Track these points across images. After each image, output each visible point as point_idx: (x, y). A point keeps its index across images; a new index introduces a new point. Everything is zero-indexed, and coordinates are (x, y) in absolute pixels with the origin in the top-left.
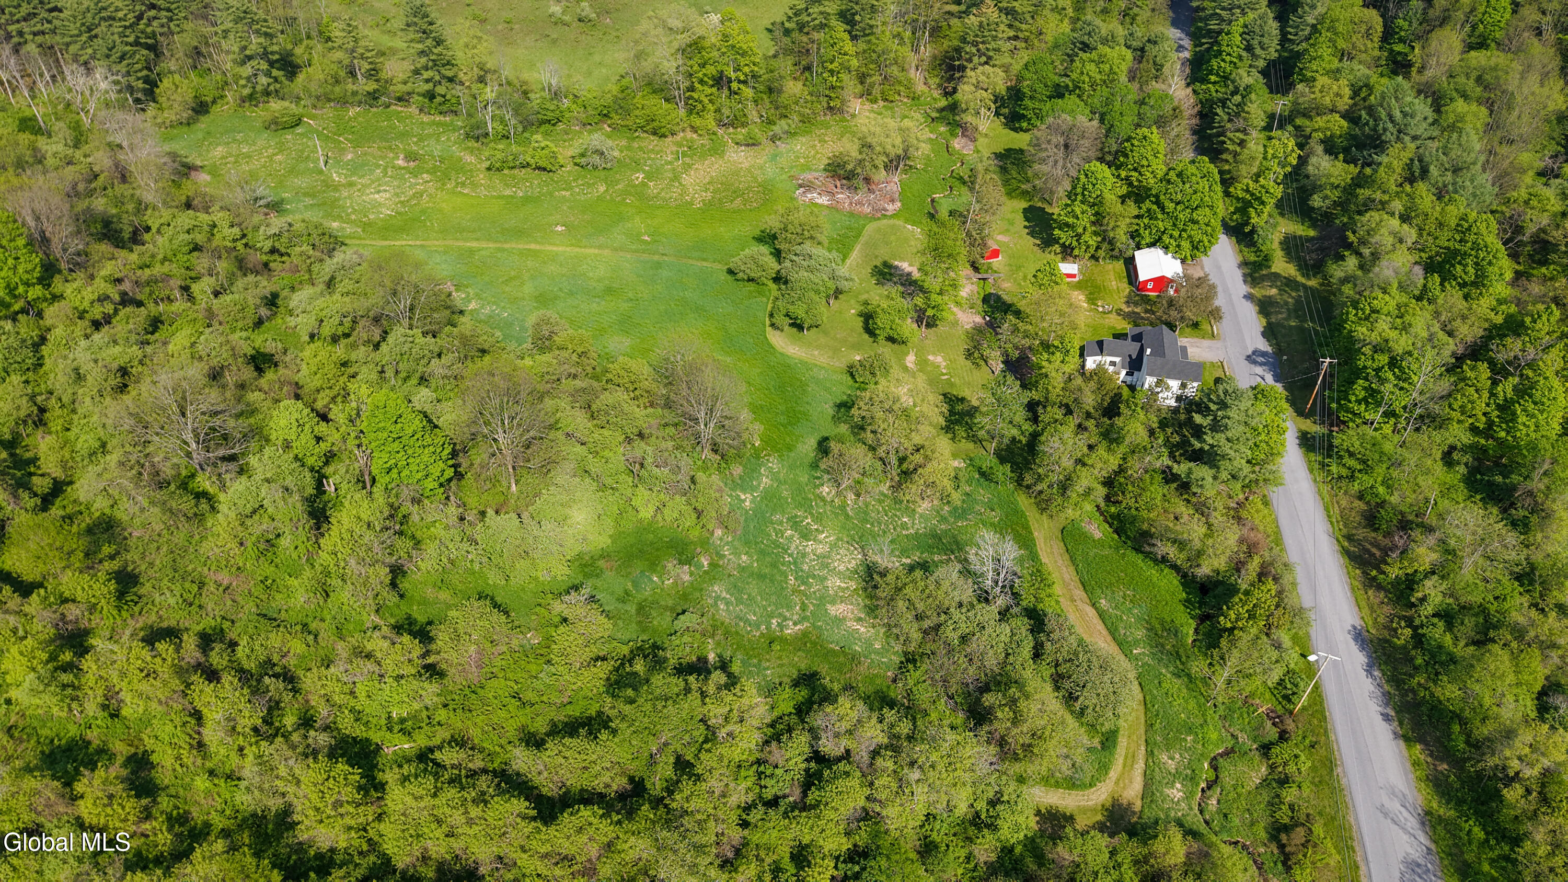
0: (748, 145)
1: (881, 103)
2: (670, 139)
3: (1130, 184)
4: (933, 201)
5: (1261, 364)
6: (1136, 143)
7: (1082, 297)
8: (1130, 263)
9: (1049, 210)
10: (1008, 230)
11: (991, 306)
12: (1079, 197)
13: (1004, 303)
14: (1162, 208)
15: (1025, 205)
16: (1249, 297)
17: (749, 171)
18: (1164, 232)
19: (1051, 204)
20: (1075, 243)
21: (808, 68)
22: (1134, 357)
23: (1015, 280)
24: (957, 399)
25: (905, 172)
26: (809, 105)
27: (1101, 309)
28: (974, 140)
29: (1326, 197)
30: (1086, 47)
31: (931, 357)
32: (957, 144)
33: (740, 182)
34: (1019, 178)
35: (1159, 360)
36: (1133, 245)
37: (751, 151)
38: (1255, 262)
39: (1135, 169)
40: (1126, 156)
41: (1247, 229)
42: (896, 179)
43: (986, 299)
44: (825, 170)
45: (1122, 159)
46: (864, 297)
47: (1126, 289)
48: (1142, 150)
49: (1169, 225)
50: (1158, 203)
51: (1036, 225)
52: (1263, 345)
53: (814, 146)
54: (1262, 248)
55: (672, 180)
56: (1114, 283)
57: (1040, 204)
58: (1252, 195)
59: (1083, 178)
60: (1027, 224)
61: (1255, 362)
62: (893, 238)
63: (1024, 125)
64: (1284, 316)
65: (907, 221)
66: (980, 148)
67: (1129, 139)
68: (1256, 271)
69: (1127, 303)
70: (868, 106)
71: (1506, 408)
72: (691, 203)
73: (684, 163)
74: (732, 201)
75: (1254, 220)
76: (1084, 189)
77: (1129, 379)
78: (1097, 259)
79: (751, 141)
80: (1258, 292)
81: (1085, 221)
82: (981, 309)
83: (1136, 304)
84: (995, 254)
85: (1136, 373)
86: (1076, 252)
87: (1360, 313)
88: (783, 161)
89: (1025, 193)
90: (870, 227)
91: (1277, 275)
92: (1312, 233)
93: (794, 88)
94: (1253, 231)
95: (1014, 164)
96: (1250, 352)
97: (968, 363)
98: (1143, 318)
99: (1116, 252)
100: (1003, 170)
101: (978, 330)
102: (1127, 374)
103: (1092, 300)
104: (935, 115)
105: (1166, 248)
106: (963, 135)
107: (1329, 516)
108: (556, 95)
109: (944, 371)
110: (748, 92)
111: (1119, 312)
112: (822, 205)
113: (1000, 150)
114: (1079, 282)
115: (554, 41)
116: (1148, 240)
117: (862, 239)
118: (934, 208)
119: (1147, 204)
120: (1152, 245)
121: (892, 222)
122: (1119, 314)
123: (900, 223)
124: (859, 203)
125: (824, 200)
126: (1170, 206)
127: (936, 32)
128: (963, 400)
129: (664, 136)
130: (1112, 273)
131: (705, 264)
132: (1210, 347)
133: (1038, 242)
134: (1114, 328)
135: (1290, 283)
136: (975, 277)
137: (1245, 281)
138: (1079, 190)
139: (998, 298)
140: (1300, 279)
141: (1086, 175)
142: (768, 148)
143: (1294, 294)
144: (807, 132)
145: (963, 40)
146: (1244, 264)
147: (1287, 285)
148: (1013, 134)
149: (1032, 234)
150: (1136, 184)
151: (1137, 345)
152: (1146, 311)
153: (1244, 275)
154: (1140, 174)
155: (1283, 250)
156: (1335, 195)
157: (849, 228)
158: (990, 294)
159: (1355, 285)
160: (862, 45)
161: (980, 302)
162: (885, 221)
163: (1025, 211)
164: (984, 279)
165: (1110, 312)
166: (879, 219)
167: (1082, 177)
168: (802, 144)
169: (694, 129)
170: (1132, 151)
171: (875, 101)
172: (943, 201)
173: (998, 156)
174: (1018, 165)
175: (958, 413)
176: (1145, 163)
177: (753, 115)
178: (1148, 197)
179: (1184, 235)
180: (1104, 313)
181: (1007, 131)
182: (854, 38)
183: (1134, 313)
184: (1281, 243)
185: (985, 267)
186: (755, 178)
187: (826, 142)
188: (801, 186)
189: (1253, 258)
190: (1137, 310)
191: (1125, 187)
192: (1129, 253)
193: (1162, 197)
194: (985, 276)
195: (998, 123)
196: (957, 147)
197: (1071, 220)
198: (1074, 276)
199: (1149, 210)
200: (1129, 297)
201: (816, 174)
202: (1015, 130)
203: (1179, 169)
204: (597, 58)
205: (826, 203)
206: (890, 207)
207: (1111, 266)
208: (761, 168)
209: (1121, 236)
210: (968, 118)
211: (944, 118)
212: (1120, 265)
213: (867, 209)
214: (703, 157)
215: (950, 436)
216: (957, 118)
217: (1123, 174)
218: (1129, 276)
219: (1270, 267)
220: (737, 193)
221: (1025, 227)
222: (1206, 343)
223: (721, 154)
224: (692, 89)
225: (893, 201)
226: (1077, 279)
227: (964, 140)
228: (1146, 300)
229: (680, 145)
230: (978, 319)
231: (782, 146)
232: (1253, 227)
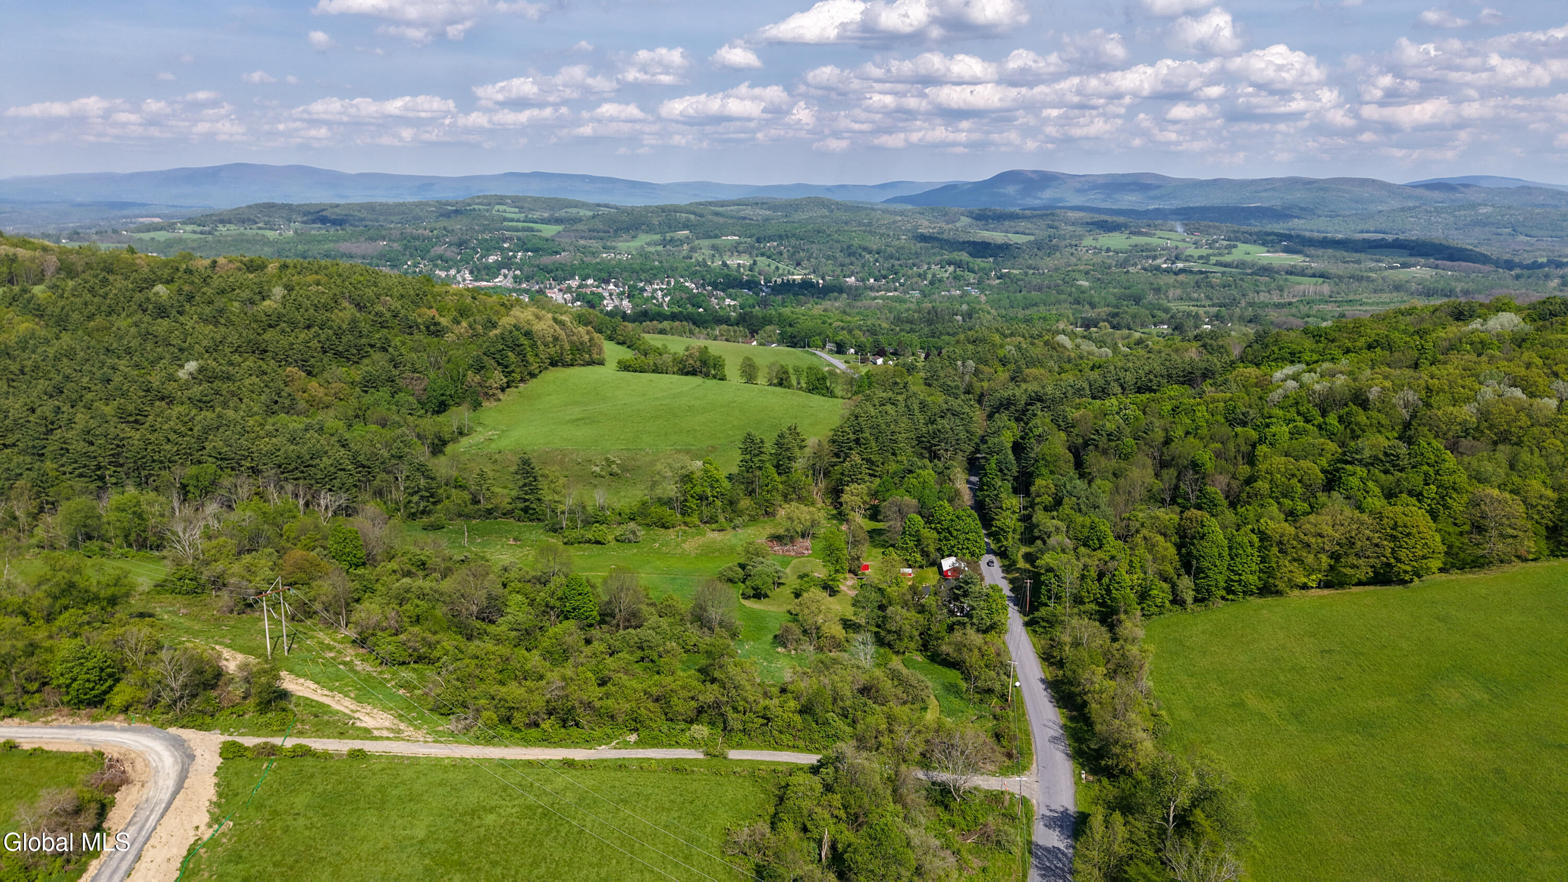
0: (719, 531)
1: (795, 503)
2: (671, 530)
6: (937, 509)
8: (939, 566)
10: (874, 560)
12: (907, 533)
14: (951, 534)
15: (883, 550)
16: (1004, 578)
17: (720, 543)
18: (954, 548)
20: (909, 558)
21: (753, 491)
25: (813, 538)
26: (754, 511)
28: (854, 527)
30: (910, 472)
32: (844, 528)
33: (716, 549)
36: (938, 555)
37: (721, 533)
38: (1009, 564)
39: (939, 523)
41: (1002, 549)
42: (808, 541)
43: (862, 586)
44: (768, 538)
45: (931, 518)
46: (794, 586)
47: (938, 578)
48: (941, 512)
49: (956, 542)
50: (949, 532)
53: (759, 529)
54: (1011, 557)
55: (676, 546)
56: (933, 578)
62: (808, 564)
65: (816, 558)
66: (857, 529)
67: (933, 508)
68: (1009, 568)
71: (1108, 591)
72: (689, 555)
73: (682, 539)
74: (713, 553)
75: (1005, 543)
76: (909, 528)
78: (923, 568)
79: (720, 529)
80: (1010, 576)
81: (912, 545)
84: (866, 567)
86: (910, 562)
89: (883, 546)
90: (795, 561)
91: (1019, 569)
93: (745, 503)
94: (1006, 550)
95: (877, 535)
97: (854, 608)
99: (931, 562)
100: (871, 537)
101: (858, 596)
104: (830, 516)
105: (956, 556)
108: (602, 508)
109: (841, 611)
110: (718, 503)
113: (868, 529)
115: (595, 486)
116: (946, 552)
117: (791, 565)
119: (944, 534)
120: (948, 554)
121: (807, 558)
123: (812, 558)
124: (788, 551)
126: (955, 533)
127: (827, 474)
129: (668, 528)
130: (931, 573)
135: (1026, 570)
136: (856, 577)
137: (1002, 572)
138: (907, 529)
141: (909, 520)
142: (731, 532)
145: (842, 474)
146: (1002, 565)
153: (1002, 569)
154: (941, 524)
155: (1023, 559)
157: (783, 562)
160: (784, 478)
161: (858, 587)
162: (803, 558)
163: (883, 552)
164: (860, 579)
166: (800, 557)
167: (907, 522)
168: (752, 530)
169: (686, 524)
175: (849, 625)
176: (943, 518)
177: (721, 517)
179: (965, 548)
182: (779, 474)
185: (861, 574)
186: (724, 546)
187: (766, 528)
189: (1007, 563)
192: (937, 560)
193: (950, 529)
194: (861, 577)
195: (866, 519)
197: (905, 546)
198: (910, 574)
199: (945, 536)
201: (763, 540)
203: (957, 514)
204: (622, 494)
206: (806, 552)
207: (930, 569)
208: (727, 541)
209: (934, 555)
211: (835, 518)
212: (935, 569)
213: (793, 554)
214: (693, 536)
216: (843, 518)
218: (939, 573)
219: (1016, 566)
223: (704, 535)
224: (686, 500)
225: (807, 550)
226: (912, 576)
227: (847, 526)
229: (677, 533)
230: (858, 592)
231: (739, 531)
232: (1005, 547)
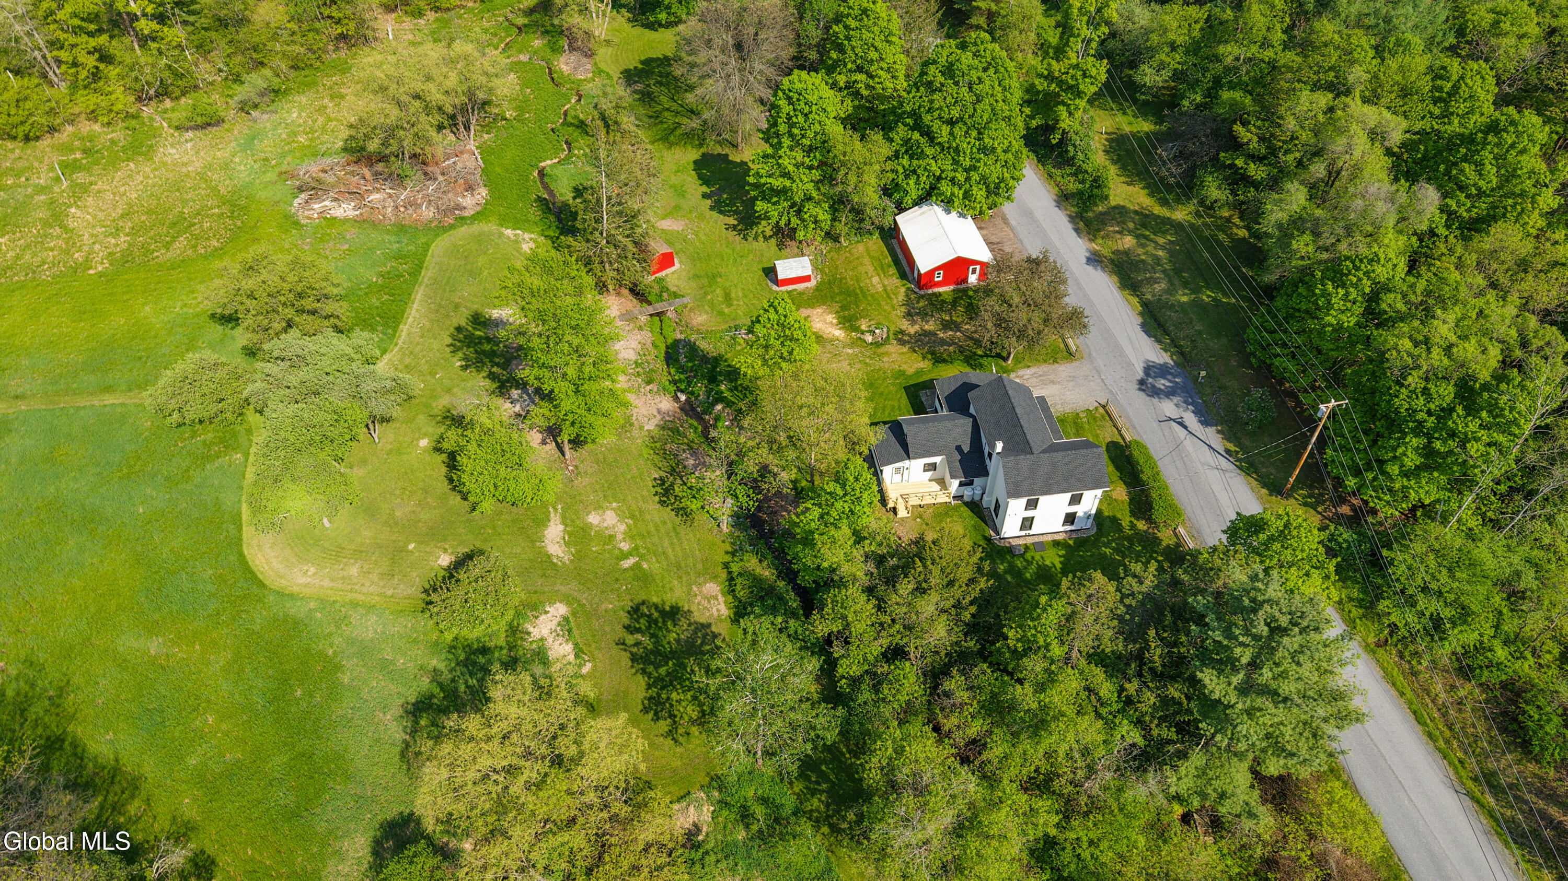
0: (197, 127)
1: (431, 15)
2: (46, 142)
3: (857, 94)
4: (542, 173)
5: (1169, 393)
6: (853, 23)
7: (831, 318)
8: (892, 236)
9: (736, 157)
10: (677, 208)
11: (682, 369)
12: (786, 142)
13: (705, 359)
14: (928, 134)
15: (694, 154)
16: (1094, 259)
17: (202, 176)
18: (939, 179)
19: (735, 146)
20: (795, 221)
22: (966, 449)
23: (712, 305)
24: (663, 613)
25: (486, 127)
26: (298, 38)
27: (869, 338)
28: (590, 54)
29: (1162, 66)
31: (593, 519)
32: (565, 64)
33: (185, 202)
34: (675, 107)
35: (1025, 461)
36: (891, 207)
37: (206, 138)
38: (1080, 193)
39: (860, 69)
40: (841, 49)
41: (1055, 139)
42: (472, 145)
43: (672, 355)
44: (345, 150)
45: (834, 55)
46: (443, 402)
47: (899, 289)
48: (866, 35)
49: (948, 165)
50: (918, 126)
51: (721, 190)
52: (1158, 356)
53: (322, 109)
54: (1084, 166)
55: (47, 224)
56: (875, 280)
57: (718, 150)
58: (1061, 83)
59: (786, 108)
60: (705, 189)
61: (1155, 392)
62: (482, 261)
63: (663, 16)
64: (1163, 285)
65: (503, 221)
66: (603, 66)
67: (838, 19)
68: (1085, 209)
69: (909, 315)
70: (408, 23)
72: (87, 263)
73: (74, 185)
74: (167, 246)
75: (1065, 122)
76: (792, 125)
77: (967, 492)
78: (836, 239)
79: (199, 120)
80: (1104, 248)
81: (804, 183)
82: (665, 380)
83: (923, 315)
84: (667, 261)
85: (977, 481)
86: (800, 234)
87: (1353, 293)
88: (266, 146)
89: (689, 137)
90: (439, 247)
91: (1120, 212)
92: (1145, 126)
94: (1063, 142)
95: (661, 84)
96: (1140, 374)
97: (667, 514)
98: (943, 342)
99: (867, 225)
100: (646, 97)
101: (670, 428)
102: (961, 485)
103: (848, 321)
104: (521, 21)
105: (948, 204)
106: (572, 48)
107: (1430, 735)
109: (625, 546)
111: (901, 337)
112: (345, 220)
113: (633, 63)
114: (818, 288)
116: (914, 193)
117: (427, 275)
118: (546, 187)
119: (901, 132)
120: (920, 201)
121: (476, 228)
122: (902, 342)
123: (489, 227)
124: (410, 204)
125: (346, 210)
126: (942, 130)
128: (673, 613)
129: (34, 138)
130: (866, 261)
131: (109, 399)
132: (1073, 378)
133: (732, 221)
134: (902, 373)
135: (1147, 220)
136: (643, 314)
137: (1077, 230)
138: (783, 128)
139: (692, 349)
140: (1158, 210)
141: (789, 99)
142: (238, 127)
143: (1161, 241)
144: (308, 85)
146: (1063, 198)
147: (1144, 226)
148: (648, 33)
149: (718, 207)
150: (865, 93)
151: (965, 424)
152: (946, 326)
153: (1072, 219)
154: (871, 77)
155: (1114, 162)
156: (1175, 61)
157: (399, 256)
158: (677, 342)
159: (1316, 234)
161: (660, 365)
162: (463, 230)
163: (699, 165)
164: (660, 314)
165: (886, 341)
166: (452, 227)
167: (783, 103)
168: (301, 109)
170: (848, 38)
171: (420, 14)
172: (559, 171)
173: (630, 76)
174: (667, 85)
175: (673, 654)
176: (873, 55)
177: (204, 71)
178: (899, 118)
179: (975, 176)
180: (876, 344)
181: (639, 30)
183: (926, 333)
184: (1106, 152)
185: (656, 289)
186: (215, 189)
187: (342, 97)
188: (301, 189)
189: (1073, 186)
190: (930, 326)
191: (848, 101)
192: (887, 222)
193: (927, 118)
194: (659, 307)
195: (622, 20)
196: (565, 68)
197: (778, 183)
198: (807, 279)
199: (907, 141)
200: (908, 303)
201: (327, 161)
202: (651, 26)
203: (943, 60)
205: (351, 213)
206: (469, 202)
207: (861, 248)
208: (226, 166)
209: (870, 196)
210: (573, 19)
211: (535, 24)
212: (875, 243)
213: (428, 213)
214: (114, 163)
215: (664, 725)
216: (556, 22)
217: (842, 80)
218: (896, 262)
219: (1106, 197)
220: (180, 225)
221: (705, 196)
222: (1064, 370)
223: (148, 154)
225: (470, 188)
226: (813, 283)
227: (574, 57)
228: (936, 303)
229: (66, 148)
230: (667, 404)
231: (263, 119)
232: (1064, 133)
